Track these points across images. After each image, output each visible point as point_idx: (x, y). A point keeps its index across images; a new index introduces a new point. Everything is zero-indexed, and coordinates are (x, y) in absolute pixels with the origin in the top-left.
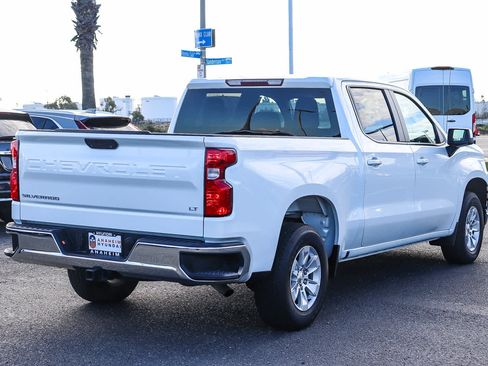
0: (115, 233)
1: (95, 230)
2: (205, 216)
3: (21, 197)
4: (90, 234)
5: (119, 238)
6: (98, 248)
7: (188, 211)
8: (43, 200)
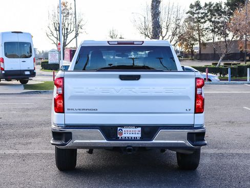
0: (137, 126)
1: (123, 126)
2: (195, 113)
3: (66, 110)
4: (119, 128)
5: (140, 129)
6: (124, 135)
7: (185, 111)
8: (84, 111)
